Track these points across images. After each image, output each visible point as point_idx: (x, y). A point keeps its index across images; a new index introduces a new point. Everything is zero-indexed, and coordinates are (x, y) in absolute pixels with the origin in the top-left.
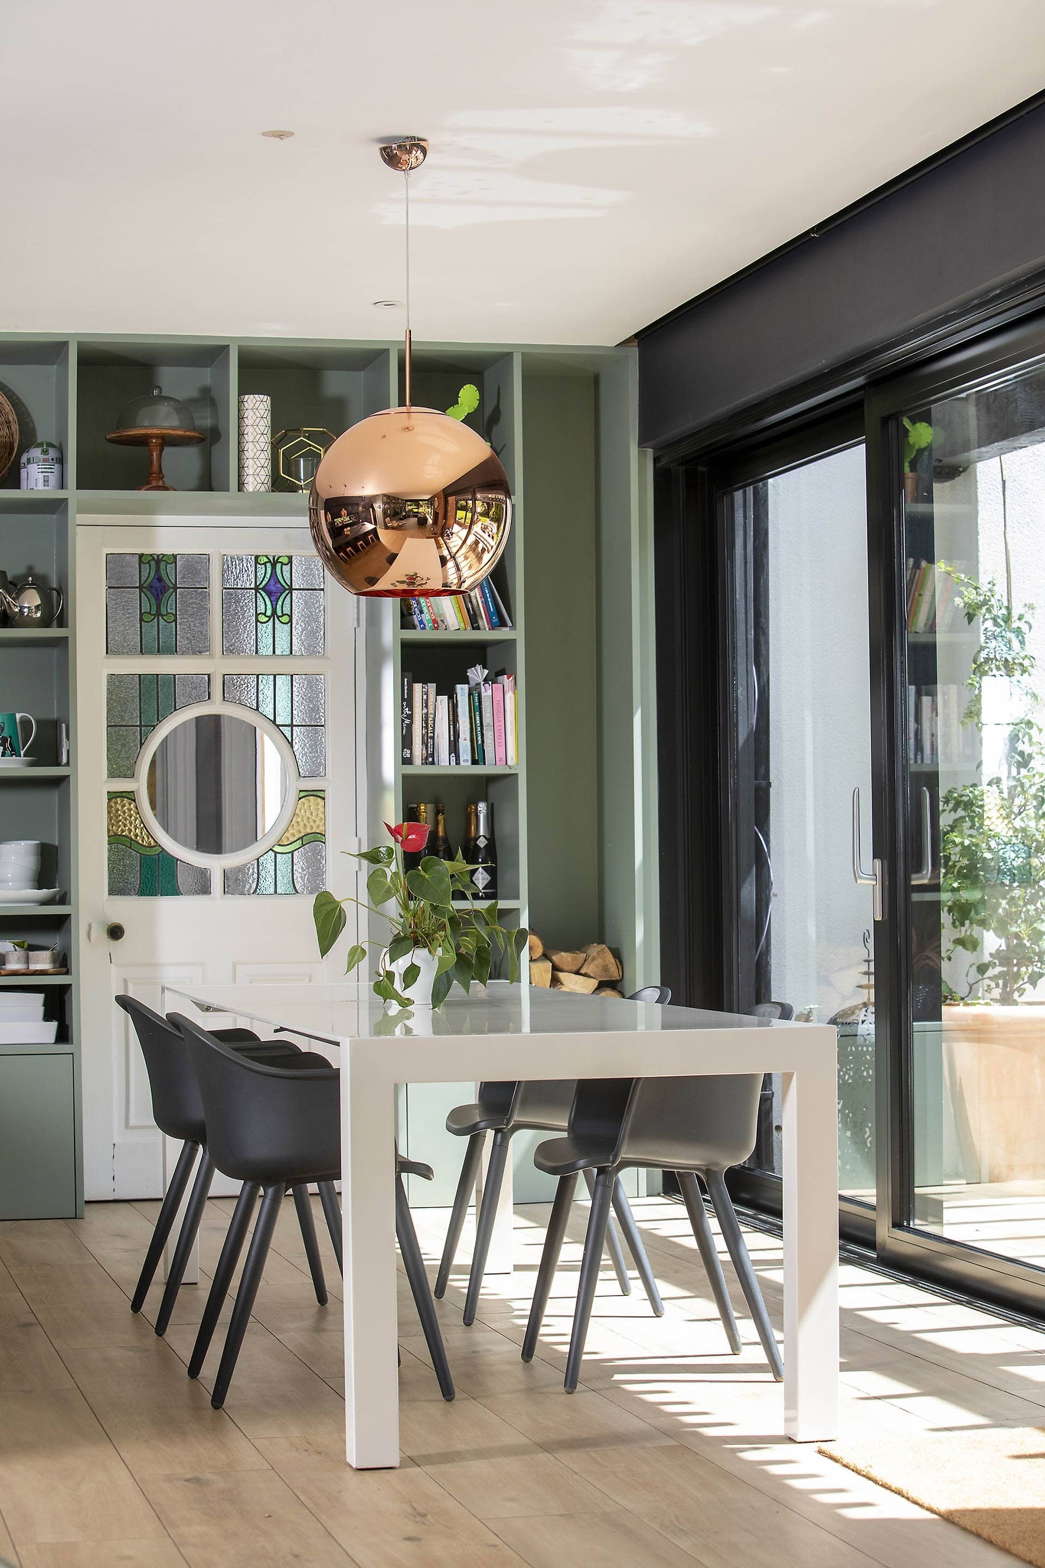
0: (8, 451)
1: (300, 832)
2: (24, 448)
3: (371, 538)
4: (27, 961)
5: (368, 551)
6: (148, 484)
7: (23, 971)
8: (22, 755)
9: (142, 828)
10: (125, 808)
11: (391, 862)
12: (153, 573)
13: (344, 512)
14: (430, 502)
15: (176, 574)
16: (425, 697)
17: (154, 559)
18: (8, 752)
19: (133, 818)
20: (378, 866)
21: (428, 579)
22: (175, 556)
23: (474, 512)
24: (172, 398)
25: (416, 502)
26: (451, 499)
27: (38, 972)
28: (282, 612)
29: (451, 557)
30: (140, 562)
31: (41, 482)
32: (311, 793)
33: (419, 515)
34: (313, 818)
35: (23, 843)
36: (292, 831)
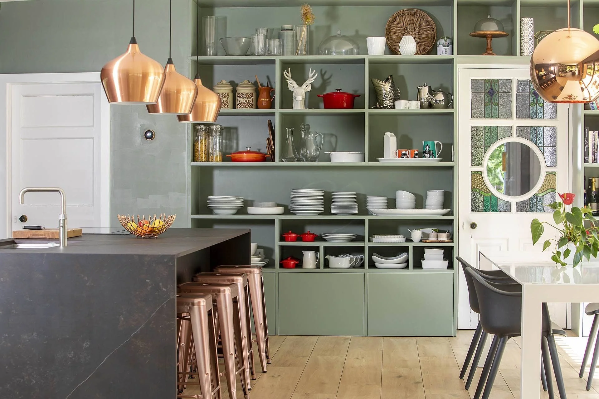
0: (432, 40)
1: (546, 188)
2: (438, 39)
3: (554, 80)
4: (437, 237)
5: (553, 86)
6: (486, 53)
7: (435, 241)
8: (437, 157)
9: (484, 186)
10: (478, 178)
11: (560, 208)
12: (489, 87)
13: (543, 70)
14: (577, 66)
15: (498, 87)
16: (594, 136)
17: (490, 81)
18: (431, 156)
19: (481, 182)
20: (556, 209)
21: (577, 96)
22: (498, 80)
23: (594, 70)
24: (495, 19)
25: (571, 66)
26: (585, 65)
27: (441, 242)
28: (540, 102)
29: (586, 88)
30: (484, 83)
31: (444, 52)
32: (550, 173)
33: (573, 72)
34: (551, 183)
35: (438, 191)
36: (543, 188)
